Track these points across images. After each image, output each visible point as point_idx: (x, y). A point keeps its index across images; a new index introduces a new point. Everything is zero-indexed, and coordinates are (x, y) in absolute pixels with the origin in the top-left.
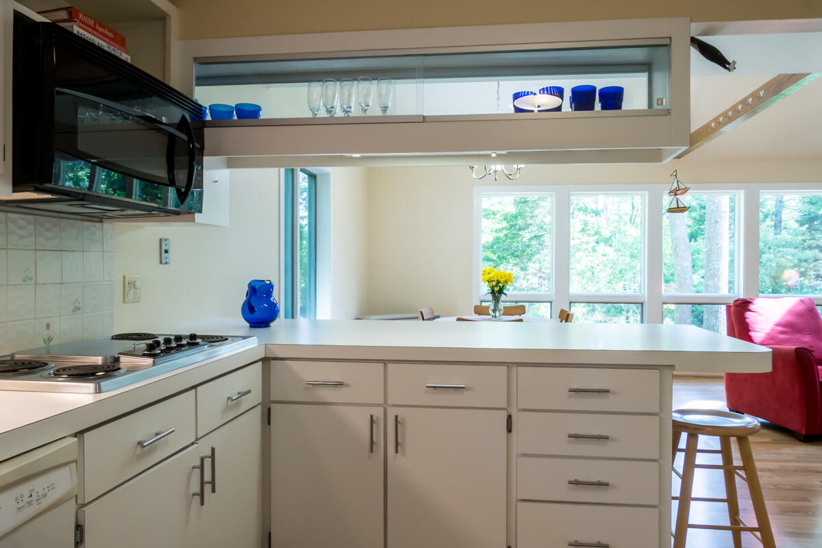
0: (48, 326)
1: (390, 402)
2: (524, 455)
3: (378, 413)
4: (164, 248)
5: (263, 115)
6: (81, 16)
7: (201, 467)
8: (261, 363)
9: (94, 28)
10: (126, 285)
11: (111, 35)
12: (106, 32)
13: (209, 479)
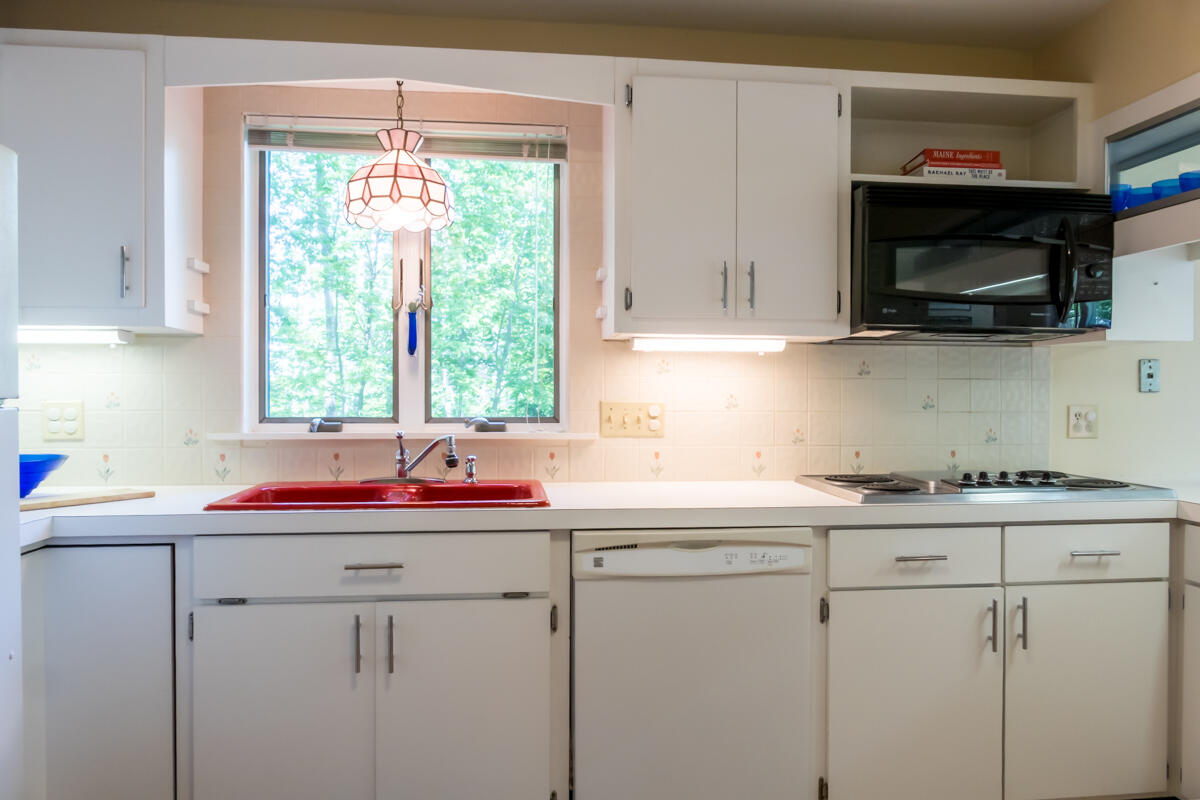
0: (953, 454)
4: (1145, 371)
6: (936, 154)
7: (994, 609)
8: (1167, 525)
9: (953, 160)
10: (1072, 417)
11: (978, 157)
12: (971, 156)
13: (1021, 632)
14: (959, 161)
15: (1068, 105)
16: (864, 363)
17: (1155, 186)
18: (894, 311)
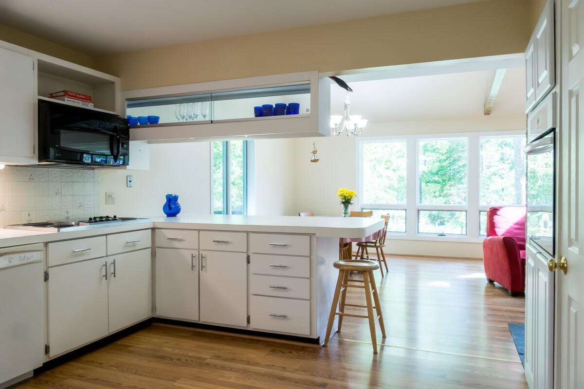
0: (67, 212)
1: (201, 248)
2: (255, 274)
3: (196, 253)
4: (129, 180)
5: (160, 122)
6: (69, 93)
7: (106, 265)
8: (150, 230)
9: (75, 96)
10: (107, 196)
11: (84, 97)
12: (81, 96)
13: (113, 272)
14: (77, 97)
15: (113, 83)
16: (31, 175)
17: (138, 117)
18: (60, 155)
